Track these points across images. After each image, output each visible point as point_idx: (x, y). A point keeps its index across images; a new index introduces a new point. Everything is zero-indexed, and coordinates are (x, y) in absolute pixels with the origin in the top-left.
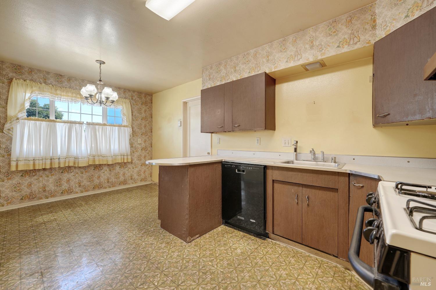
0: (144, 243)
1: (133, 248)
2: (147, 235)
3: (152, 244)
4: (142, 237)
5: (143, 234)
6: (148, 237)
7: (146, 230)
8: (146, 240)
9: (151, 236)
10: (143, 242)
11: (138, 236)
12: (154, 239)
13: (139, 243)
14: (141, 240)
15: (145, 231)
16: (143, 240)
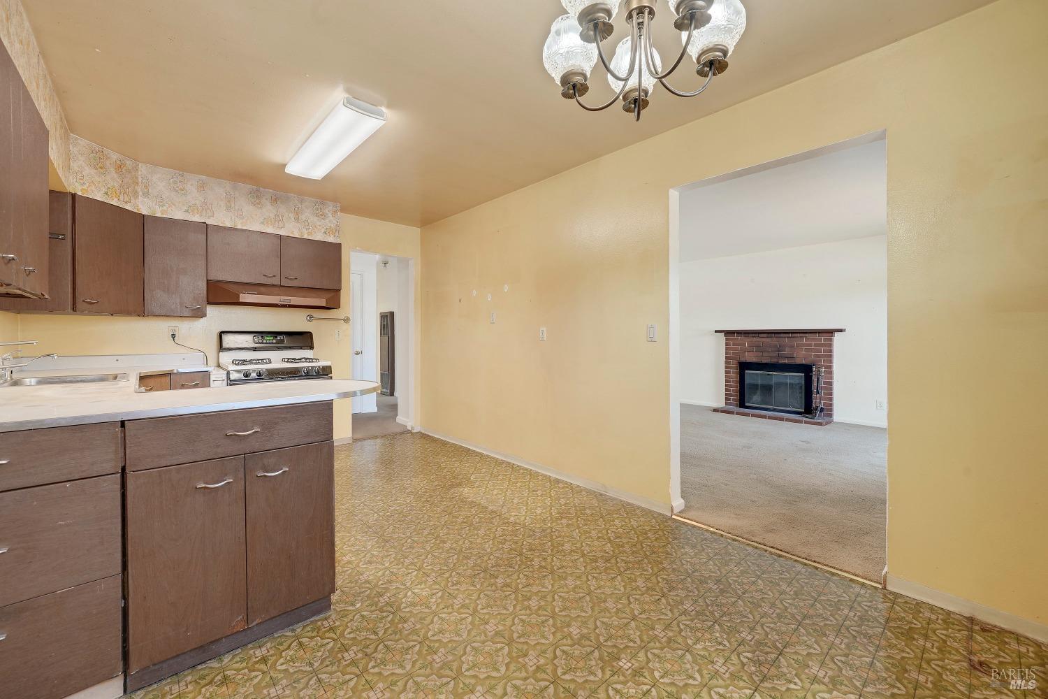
0: (387, 565)
1: (408, 556)
2: (376, 586)
3: (370, 563)
4: (390, 582)
5: (387, 589)
6: (375, 581)
7: (376, 604)
8: (380, 573)
9: (367, 582)
10: (387, 568)
11: (398, 585)
12: (361, 574)
13: (396, 567)
14: (392, 572)
15: (381, 599)
16: (388, 572)
